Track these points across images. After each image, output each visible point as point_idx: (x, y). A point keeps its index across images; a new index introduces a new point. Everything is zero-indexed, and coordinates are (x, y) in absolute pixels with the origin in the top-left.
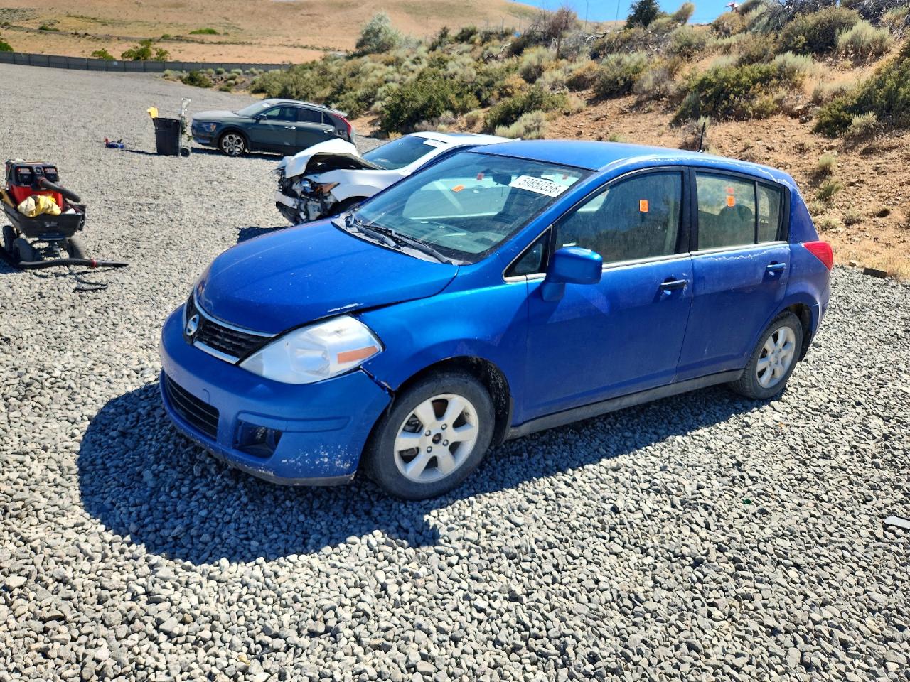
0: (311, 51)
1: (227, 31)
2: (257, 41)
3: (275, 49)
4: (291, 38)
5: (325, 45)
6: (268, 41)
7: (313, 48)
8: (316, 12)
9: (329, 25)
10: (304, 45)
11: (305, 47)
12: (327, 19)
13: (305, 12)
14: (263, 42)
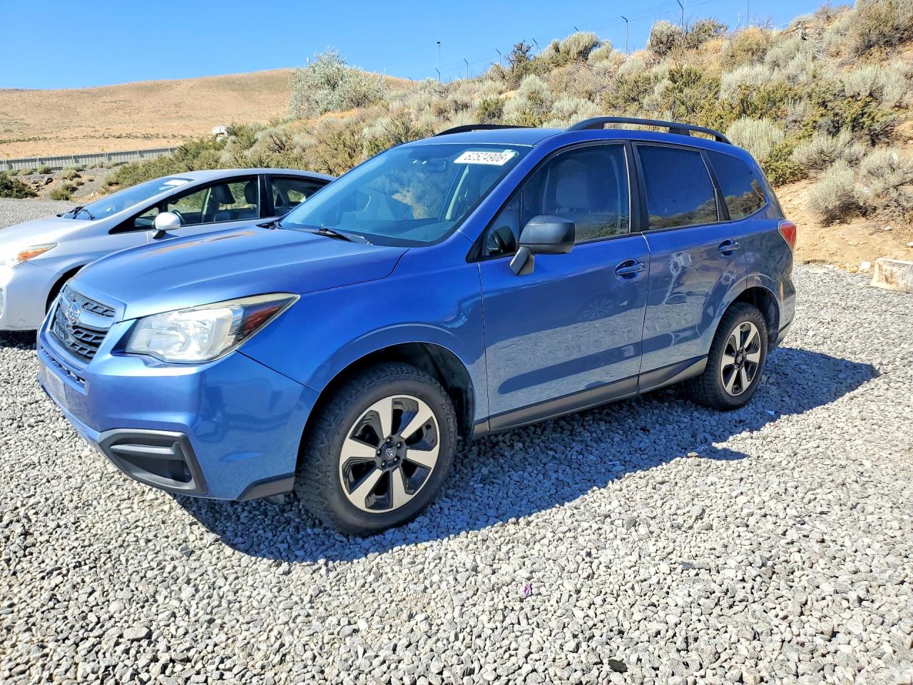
0: (129, 140)
1: (9, 127)
2: (54, 135)
3: (80, 141)
4: (97, 128)
5: (143, 132)
6: (68, 134)
7: (129, 136)
8: (121, 97)
9: (139, 110)
10: (118, 135)
11: (118, 137)
12: (137, 105)
13: (108, 99)
14: (59, 134)
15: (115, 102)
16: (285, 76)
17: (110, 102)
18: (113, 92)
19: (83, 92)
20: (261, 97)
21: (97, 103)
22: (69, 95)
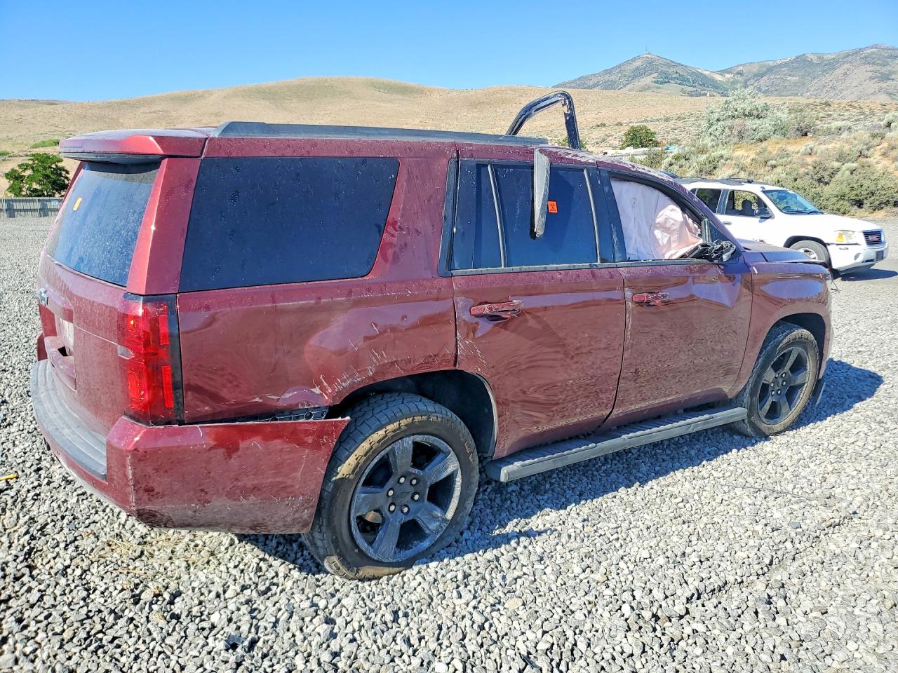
15: (154, 112)
16: (312, 84)
17: (151, 113)
18: (149, 102)
19: (122, 104)
20: (292, 105)
21: (138, 113)
22: (110, 106)
